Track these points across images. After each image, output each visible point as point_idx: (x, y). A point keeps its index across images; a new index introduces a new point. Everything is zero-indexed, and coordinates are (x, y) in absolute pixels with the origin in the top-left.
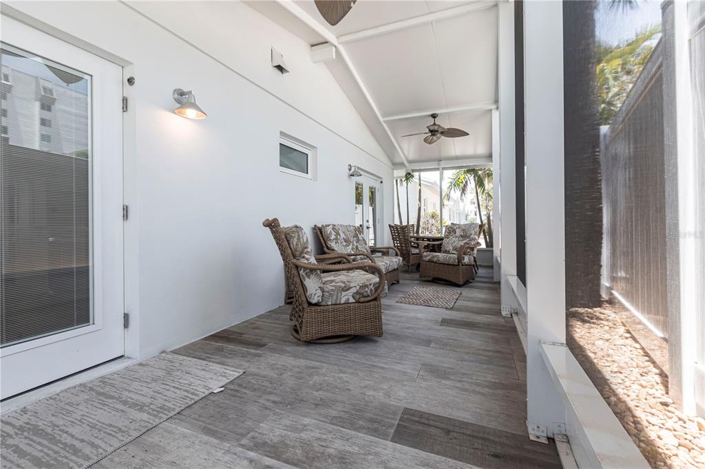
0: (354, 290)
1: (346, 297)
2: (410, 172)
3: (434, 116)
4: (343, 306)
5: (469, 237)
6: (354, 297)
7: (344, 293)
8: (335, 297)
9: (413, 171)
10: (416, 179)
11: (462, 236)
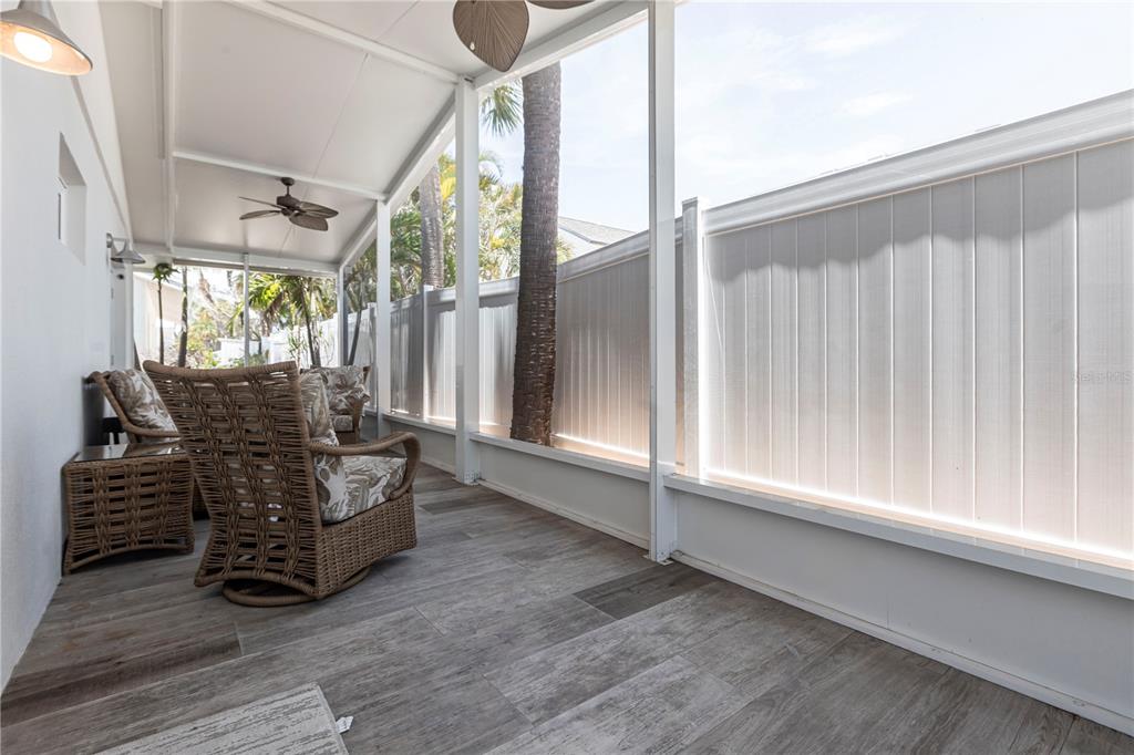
0: (383, 482)
1: (374, 497)
2: (168, 261)
3: (287, 182)
4: (372, 513)
5: (351, 387)
6: (384, 494)
7: (371, 490)
8: (359, 501)
9: (176, 261)
10: (176, 277)
11: (338, 386)
